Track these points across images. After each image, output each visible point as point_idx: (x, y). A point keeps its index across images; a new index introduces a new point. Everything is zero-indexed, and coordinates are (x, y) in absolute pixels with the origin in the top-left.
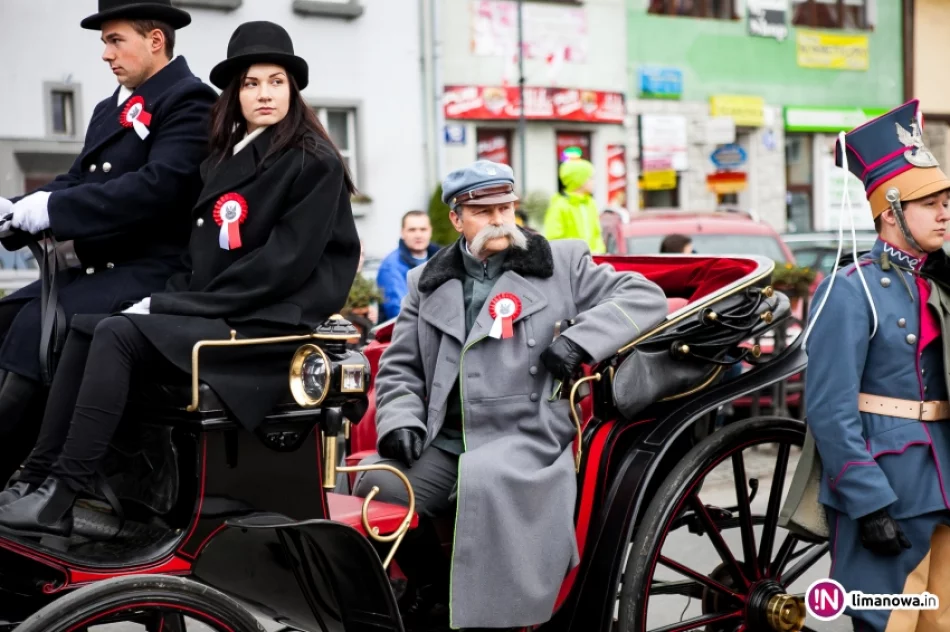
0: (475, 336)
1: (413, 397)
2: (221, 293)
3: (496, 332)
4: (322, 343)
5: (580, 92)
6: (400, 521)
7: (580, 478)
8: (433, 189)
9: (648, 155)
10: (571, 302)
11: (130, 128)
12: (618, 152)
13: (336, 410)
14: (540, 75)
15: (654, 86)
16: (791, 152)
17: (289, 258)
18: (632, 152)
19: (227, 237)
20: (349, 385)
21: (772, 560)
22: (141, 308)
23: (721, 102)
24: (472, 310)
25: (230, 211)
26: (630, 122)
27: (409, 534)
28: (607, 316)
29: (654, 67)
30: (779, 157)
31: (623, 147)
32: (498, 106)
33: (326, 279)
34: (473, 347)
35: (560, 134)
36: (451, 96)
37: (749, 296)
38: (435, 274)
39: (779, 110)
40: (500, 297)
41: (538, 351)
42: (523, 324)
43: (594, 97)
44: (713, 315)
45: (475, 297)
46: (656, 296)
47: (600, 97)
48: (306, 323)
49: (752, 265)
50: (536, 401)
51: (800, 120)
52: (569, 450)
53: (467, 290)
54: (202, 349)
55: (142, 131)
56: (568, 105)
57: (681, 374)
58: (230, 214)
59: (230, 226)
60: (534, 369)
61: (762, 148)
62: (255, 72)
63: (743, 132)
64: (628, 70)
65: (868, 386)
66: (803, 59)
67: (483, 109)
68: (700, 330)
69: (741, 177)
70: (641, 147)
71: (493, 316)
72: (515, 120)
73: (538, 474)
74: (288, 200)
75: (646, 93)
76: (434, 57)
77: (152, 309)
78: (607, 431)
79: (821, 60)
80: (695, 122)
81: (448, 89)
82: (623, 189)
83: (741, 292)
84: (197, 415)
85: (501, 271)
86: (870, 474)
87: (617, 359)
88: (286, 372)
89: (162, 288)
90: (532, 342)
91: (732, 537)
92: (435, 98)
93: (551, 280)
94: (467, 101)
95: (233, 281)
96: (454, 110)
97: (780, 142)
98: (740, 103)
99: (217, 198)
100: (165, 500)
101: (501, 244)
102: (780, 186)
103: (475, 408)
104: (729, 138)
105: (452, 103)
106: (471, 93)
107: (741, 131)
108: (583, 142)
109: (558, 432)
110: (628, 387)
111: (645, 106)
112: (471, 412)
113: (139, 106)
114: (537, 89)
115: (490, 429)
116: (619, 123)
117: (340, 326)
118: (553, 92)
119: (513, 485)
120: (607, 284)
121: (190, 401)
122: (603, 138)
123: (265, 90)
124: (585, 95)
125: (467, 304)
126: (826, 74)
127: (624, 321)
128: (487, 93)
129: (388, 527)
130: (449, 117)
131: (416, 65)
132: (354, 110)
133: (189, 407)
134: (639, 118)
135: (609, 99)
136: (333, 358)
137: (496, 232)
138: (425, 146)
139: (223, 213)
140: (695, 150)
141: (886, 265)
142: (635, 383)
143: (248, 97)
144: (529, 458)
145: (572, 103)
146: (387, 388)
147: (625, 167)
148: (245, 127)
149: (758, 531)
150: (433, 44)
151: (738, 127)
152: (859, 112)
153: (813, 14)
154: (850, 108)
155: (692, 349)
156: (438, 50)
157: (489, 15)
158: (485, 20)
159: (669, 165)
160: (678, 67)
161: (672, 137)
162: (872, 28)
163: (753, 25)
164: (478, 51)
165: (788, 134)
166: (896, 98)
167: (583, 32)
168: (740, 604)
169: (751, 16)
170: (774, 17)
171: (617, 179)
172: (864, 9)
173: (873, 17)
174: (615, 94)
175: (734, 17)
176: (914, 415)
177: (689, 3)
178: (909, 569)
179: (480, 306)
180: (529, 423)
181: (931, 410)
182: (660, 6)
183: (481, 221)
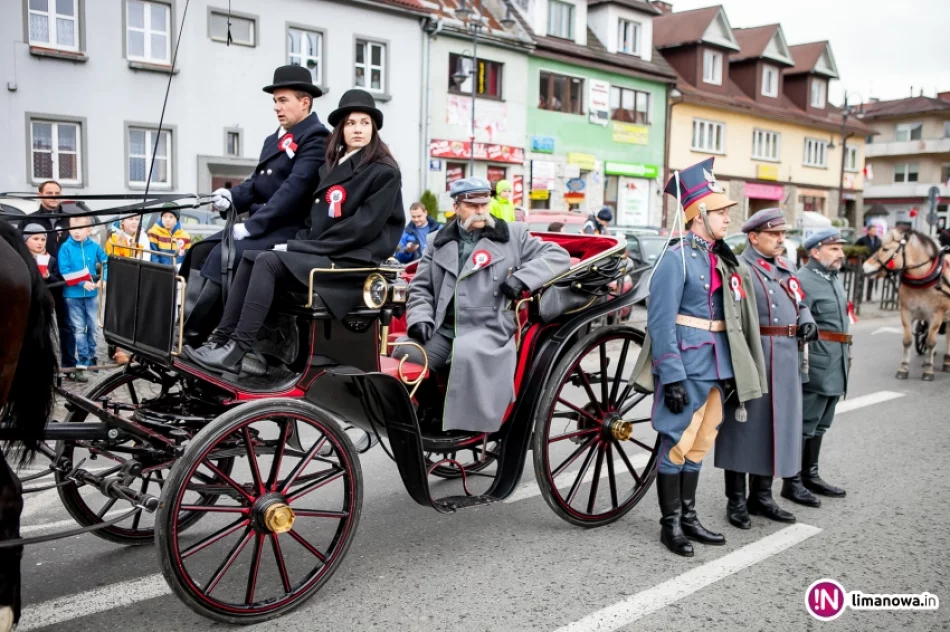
0: (465, 273)
1: (428, 305)
2: (327, 241)
4: (383, 273)
5: (501, 147)
6: (420, 373)
7: (519, 354)
8: (423, 192)
9: (534, 181)
10: (518, 257)
11: (284, 152)
12: (520, 178)
13: (389, 311)
14: (482, 137)
15: (539, 147)
16: (606, 184)
18: (527, 180)
19: (333, 210)
20: (397, 298)
21: (617, 400)
22: (282, 248)
23: (573, 156)
24: (463, 259)
25: (336, 196)
26: (527, 164)
28: (538, 266)
29: (540, 136)
30: (601, 186)
31: (522, 176)
32: (458, 152)
33: (387, 237)
34: (462, 279)
35: (490, 168)
36: (435, 145)
37: (614, 259)
38: (444, 237)
39: (602, 162)
40: (479, 252)
41: (498, 284)
42: (491, 269)
43: (509, 149)
44: (595, 268)
45: (465, 251)
46: (565, 256)
47: (512, 150)
48: (374, 261)
49: (615, 242)
50: (496, 311)
51: (612, 168)
52: (513, 339)
53: (461, 247)
54: (316, 274)
55: (291, 154)
56: (495, 153)
58: (336, 197)
59: (336, 204)
60: (496, 293)
61: (593, 181)
62: (353, 117)
63: (584, 173)
64: (527, 137)
65: (682, 311)
66: (615, 137)
67: (451, 152)
68: (588, 276)
69: (581, 196)
70: (531, 178)
71: (474, 261)
72: (468, 159)
73: (496, 351)
74: (369, 192)
75: (535, 150)
76: (427, 124)
77: (289, 249)
78: (534, 330)
79: (624, 138)
80: (559, 166)
81: (433, 141)
82: (521, 198)
83: (610, 257)
84: (311, 310)
85: (480, 238)
86: (676, 362)
87: (543, 290)
88: (362, 288)
89: (293, 238)
90: (496, 278)
91: (596, 388)
92: (426, 146)
93: (508, 244)
94: (443, 148)
95: (334, 234)
96: (436, 152)
97: (602, 179)
98: (583, 157)
99: (329, 187)
100: (291, 356)
101: (481, 225)
102: (601, 201)
103: (462, 313)
104: (577, 175)
105: (435, 148)
106: (446, 143)
108: (502, 172)
109: (507, 328)
110: (548, 305)
111: (534, 156)
112: (460, 316)
114: (480, 144)
115: (471, 325)
116: (522, 164)
117: (394, 264)
118: (488, 146)
119: (483, 357)
120: (539, 248)
121: (307, 302)
122: (513, 171)
123: (359, 127)
124: (504, 149)
125: (460, 255)
126: (626, 145)
127: (547, 269)
128: (454, 144)
129: (412, 377)
130: (433, 156)
131: (417, 127)
133: (307, 306)
134: (531, 162)
135: (516, 151)
136: (389, 282)
137: (478, 218)
138: (420, 170)
139: (332, 196)
140: (559, 180)
141: (694, 246)
142: (552, 304)
143: (349, 131)
144: (491, 342)
145: (497, 152)
146: (414, 299)
147: (523, 187)
148: (346, 148)
149: (610, 385)
150: (427, 117)
151: (581, 170)
152: (643, 167)
153: (622, 115)
154: (638, 164)
155: (583, 286)
156: (429, 121)
157: (456, 104)
158: (454, 107)
159: (545, 187)
160: (553, 137)
161: (548, 173)
162: (650, 124)
163: (592, 117)
164: (450, 122)
165: (607, 175)
166: (661, 161)
167: (505, 115)
168: (598, 425)
169: (591, 113)
170: (602, 115)
171: (518, 193)
172: (647, 114)
173: (651, 118)
174: (519, 149)
175: (582, 113)
176: (707, 328)
177: (559, 104)
178: (695, 410)
179: (467, 257)
180: (492, 323)
181: (716, 325)
182: (545, 104)
183: (471, 211)
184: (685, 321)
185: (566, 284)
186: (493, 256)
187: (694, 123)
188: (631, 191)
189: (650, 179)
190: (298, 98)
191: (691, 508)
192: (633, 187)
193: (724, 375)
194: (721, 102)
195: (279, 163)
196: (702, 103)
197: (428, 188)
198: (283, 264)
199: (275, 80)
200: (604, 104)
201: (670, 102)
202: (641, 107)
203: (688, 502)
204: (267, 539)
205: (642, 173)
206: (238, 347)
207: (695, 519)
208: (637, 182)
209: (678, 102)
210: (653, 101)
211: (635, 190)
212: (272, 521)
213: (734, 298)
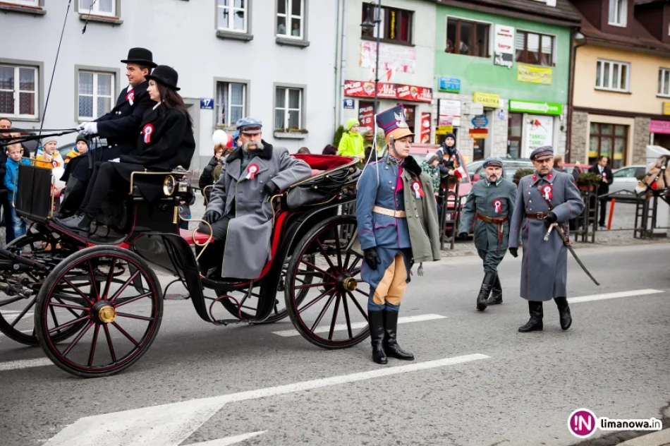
0: (242, 178)
2: (144, 157)
3: (248, 177)
4: (174, 175)
5: (410, 87)
6: (207, 239)
8: (337, 127)
9: (441, 118)
10: (277, 168)
11: (128, 101)
12: (428, 115)
15: (446, 86)
16: (510, 121)
17: (166, 147)
18: (434, 116)
19: (146, 139)
20: (182, 190)
22: (117, 160)
23: (478, 95)
25: (148, 130)
26: (434, 102)
27: (210, 244)
28: (286, 174)
29: (447, 77)
30: (505, 123)
31: (430, 114)
32: (370, 91)
33: (182, 155)
34: (241, 182)
36: (349, 86)
37: (345, 171)
38: (233, 156)
39: (507, 101)
40: (251, 165)
41: (263, 185)
42: (259, 176)
43: (416, 89)
44: (328, 177)
45: (244, 164)
46: (307, 168)
47: (420, 90)
50: (261, 203)
51: (516, 106)
52: (271, 220)
53: (242, 163)
54: (134, 175)
55: (131, 103)
56: (404, 93)
57: (315, 197)
58: (148, 131)
59: (148, 135)
60: (261, 191)
61: (498, 118)
63: (487, 111)
64: (434, 78)
65: (377, 203)
66: (520, 78)
67: (363, 92)
69: (485, 131)
70: (438, 115)
71: (248, 171)
73: (257, 227)
75: (442, 89)
76: (341, 67)
77: (121, 161)
78: (285, 214)
79: (529, 78)
80: (465, 104)
81: (347, 82)
82: (429, 134)
83: (342, 169)
84: (132, 196)
85: (255, 156)
86: (369, 236)
87: (289, 189)
90: (261, 182)
92: (341, 86)
93: (271, 160)
94: (356, 88)
95: (148, 153)
96: (349, 92)
97: (506, 116)
98: (488, 96)
99: (145, 125)
100: (122, 225)
101: (254, 147)
102: (505, 137)
104: (481, 112)
105: (349, 89)
106: (358, 84)
107: (487, 109)
108: (411, 110)
109: (268, 214)
110: (293, 199)
111: (441, 95)
112: (239, 206)
113: (132, 94)
114: (390, 84)
116: (429, 103)
118: (397, 86)
119: (247, 230)
120: (290, 163)
122: (421, 108)
124: (412, 88)
125: (241, 167)
126: (531, 85)
127: (292, 176)
128: (366, 85)
129: (202, 241)
130: (346, 95)
131: (333, 70)
132: (302, 89)
134: (439, 100)
135: (424, 90)
136: (176, 180)
137: (251, 143)
138: (335, 108)
139: (146, 130)
140: (465, 118)
141: (388, 162)
142: (297, 198)
144: (256, 222)
145: (405, 91)
147: (430, 123)
150: (342, 61)
151: (484, 107)
152: (546, 105)
153: (526, 57)
154: (542, 102)
155: (318, 188)
156: (344, 64)
157: (369, 49)
158: (367, 51)
159: (451, 123)
160: (459, 78)
161: (454, 110)
162: (554, 65)
163: (497, 60)
164: (363, 65)
165: (510, 112)
166: (564, 99)
167: (414, 58)
168: (334, 280)
169: (496, 56)
170: (507, 57)
171: (426, 129)
172: (552, 55)
173: (555, 59)
174: (427, 89)
175: (488, 56)
176: (392, 215)
177: (467, 48)
178: (386, 268)
179: (244, 168)
180: (258, 210)
181: (398, 214)
182: (452, 48)
183: (247, 139)
184: (379, 210)
185: (308, 186)
186: (260, 167)
187: (599, 64)
188: (535, 127)
189: (554, 116)
190: (141, 69)
191: (392, 335)
192: (537, 123)
193: (403, 245)
194: (626, 43)
195: (125, 107)
196: (606, 44)
197: (342, 123)
198: (115, 169)
199: (129, 56)
200: (509, 47)
201: (575, 44)
202: (546, 49)
203: (389, 331)
204: (101, 328)
205: (546, 111)
206: (87, 216)
207: (395, 343)
208: (541, 119)
209: (582, 44)
210: (558, 44)
211: (539, 127)
212: (102, 315)
213: (415, 196)
